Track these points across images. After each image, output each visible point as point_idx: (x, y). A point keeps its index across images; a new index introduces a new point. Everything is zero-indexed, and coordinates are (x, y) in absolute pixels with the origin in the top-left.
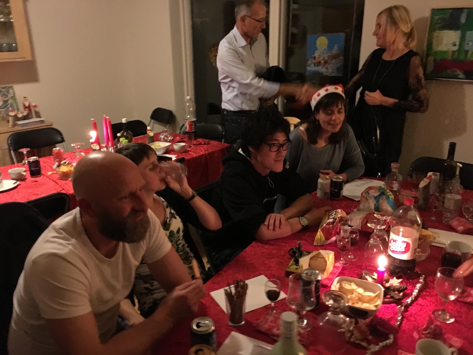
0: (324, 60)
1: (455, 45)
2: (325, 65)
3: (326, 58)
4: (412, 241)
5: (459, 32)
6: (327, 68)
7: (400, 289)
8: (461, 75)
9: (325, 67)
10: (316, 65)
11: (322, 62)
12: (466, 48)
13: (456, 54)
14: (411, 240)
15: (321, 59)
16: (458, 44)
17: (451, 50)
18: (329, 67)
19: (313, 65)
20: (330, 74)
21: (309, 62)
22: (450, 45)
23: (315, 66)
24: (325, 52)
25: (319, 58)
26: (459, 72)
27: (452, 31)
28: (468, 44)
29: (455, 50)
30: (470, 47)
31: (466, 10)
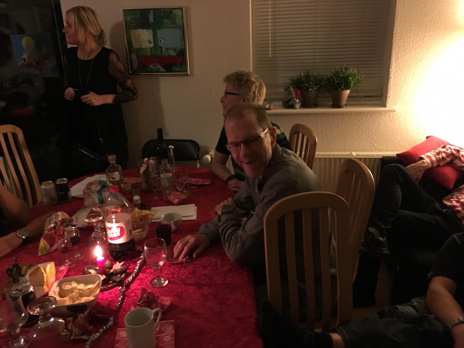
2: (37, 66)
3: (37, 59)
4: (124, 225)
5: (150, 31)
7: (122, 271)
8: (162, 69)
10: (28, 67)
11: (34, 63)
12: (160, 45)
14: (124, 223)
15: (32, 60)
16: (152, 41)
17: (149, 47)
18: (43, 69)
22: (147, 42)
26: (160, 66)
27: (145, 30)
28: (161, 41)
29: (151, 47)
30: (162, 43)
31: (152, 11)
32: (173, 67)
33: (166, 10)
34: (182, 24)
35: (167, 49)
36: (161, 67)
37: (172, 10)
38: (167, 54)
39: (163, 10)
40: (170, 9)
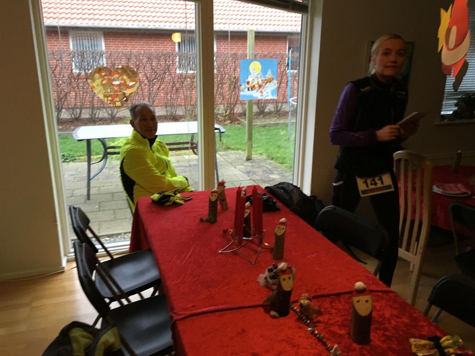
0: (258, 84)
2: (259, 89)
3: (260, 83)
6: (261, 92)
9: (260, 91)
10: (250, 89)
11: (257, 86)
15: (255, 83)
18: (263, 92)
19: (247, 89)
20: (264, 98)
21: (242, 87)
23: (248, 90)
24: (259, 76)
25: (252, 83)
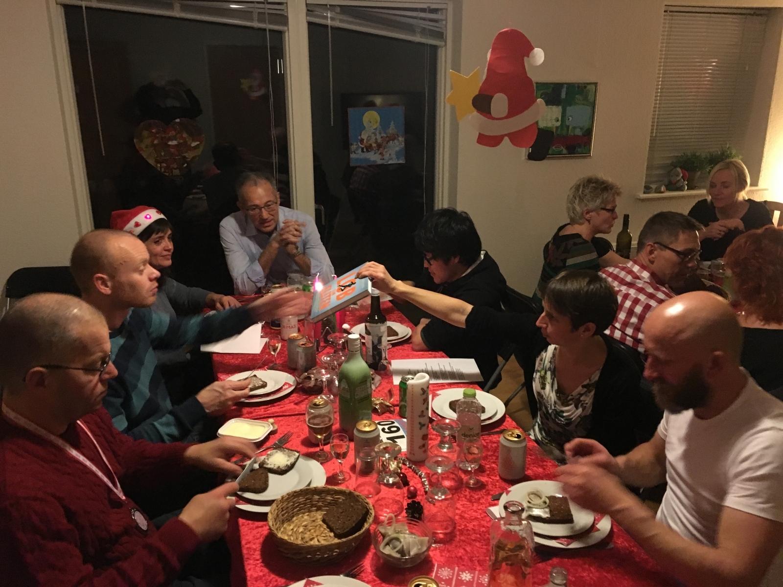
1: (558, 121)
2: (378, 150)
5: (560, 107)
6: (381, 154)
8: (565, 151)
9: (379, 152)
10: (365, 150)
11: (374, 145)
12: (567, 123)
13: (559, 130)
15: (372, 141)
16: (560, 119)
17: (555, 126)
18: (384, 153)
19: (360, 150)
21: (353, 147)
22: (554, 121)
23: (363, 151)
24: (378, 132)
25: (368, 140)
26: (562, 147)
27: (554, 106)
28: (569, 119)
29: (557, 125)
30: (570, 122)
31: (566, 85)
32: (577, 148)
33: (580, 85)
34: (593, 100)
35: (574, 128)
36: (564, 150)
37: (586, 85)
38: (572, 134)
39: (576, 85)
40: (585, 84)
